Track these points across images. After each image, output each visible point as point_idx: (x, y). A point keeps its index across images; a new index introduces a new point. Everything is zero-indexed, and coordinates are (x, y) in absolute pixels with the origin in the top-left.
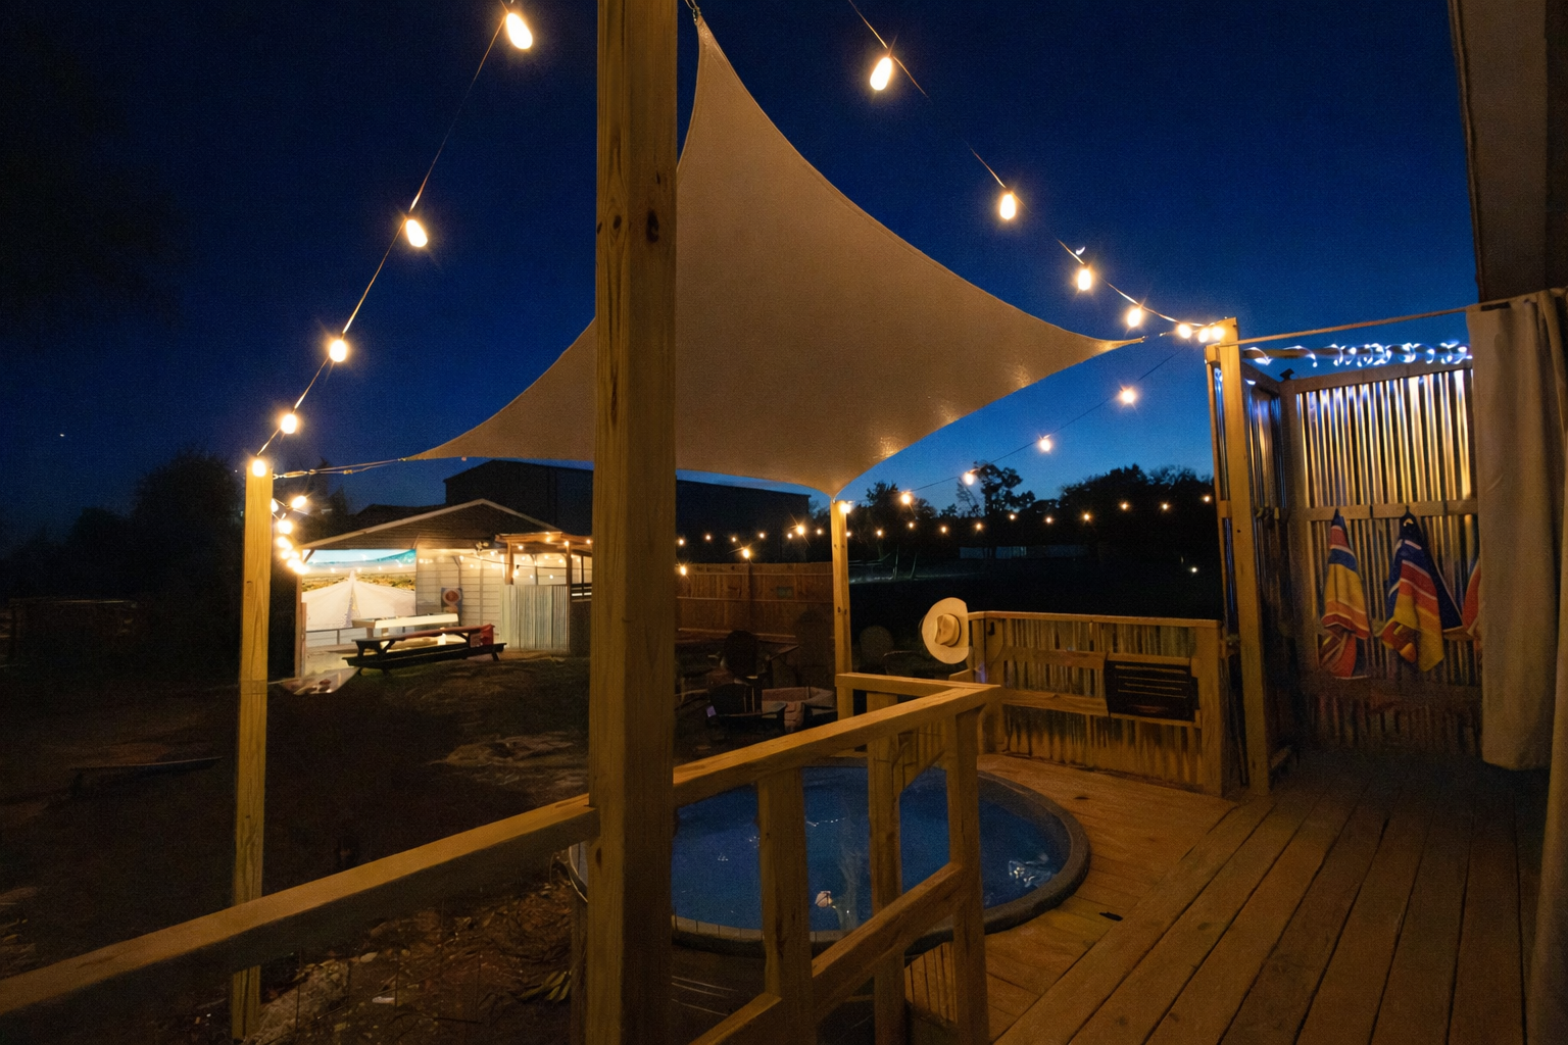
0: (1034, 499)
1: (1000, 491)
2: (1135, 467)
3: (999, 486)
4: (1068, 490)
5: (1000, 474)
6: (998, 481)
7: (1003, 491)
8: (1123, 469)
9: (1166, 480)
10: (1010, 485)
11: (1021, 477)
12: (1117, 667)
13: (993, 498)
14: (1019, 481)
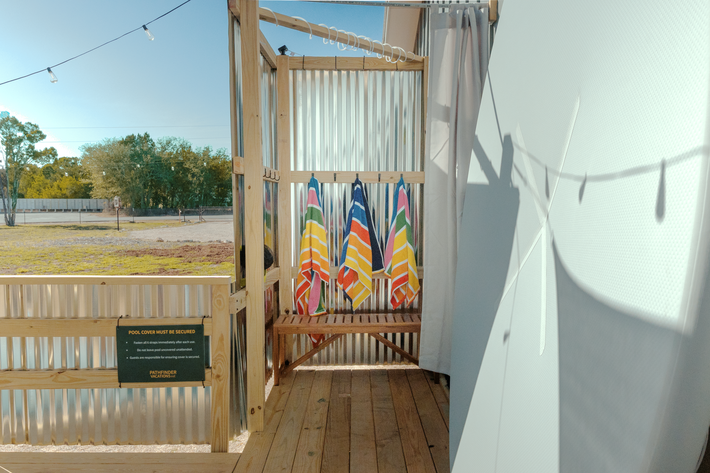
0: (57, 155)
1: (22, 144)
2: (147, 136)
3: (20, 140)
4: (89, 149)
5: (22, 128)
6: (20, 134)
7: (25, 145)
8: (136, 135)
9: (169, 150)
10: (31, 139)
11: (44, 133)
12: (130, 332)
13: (15, 151)
14: (43, 137)
